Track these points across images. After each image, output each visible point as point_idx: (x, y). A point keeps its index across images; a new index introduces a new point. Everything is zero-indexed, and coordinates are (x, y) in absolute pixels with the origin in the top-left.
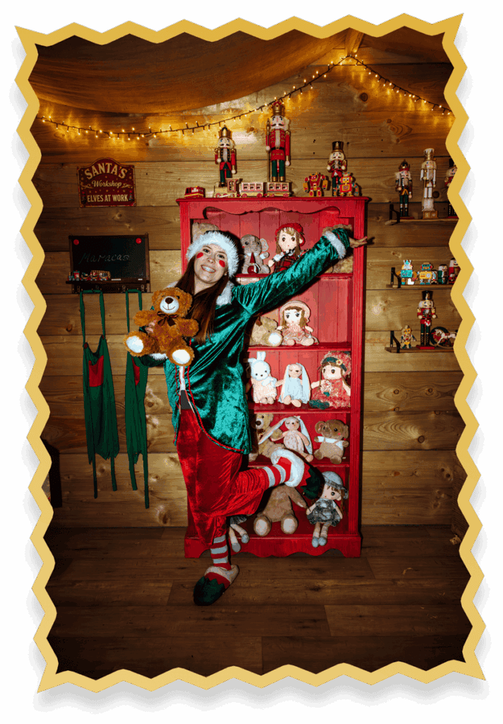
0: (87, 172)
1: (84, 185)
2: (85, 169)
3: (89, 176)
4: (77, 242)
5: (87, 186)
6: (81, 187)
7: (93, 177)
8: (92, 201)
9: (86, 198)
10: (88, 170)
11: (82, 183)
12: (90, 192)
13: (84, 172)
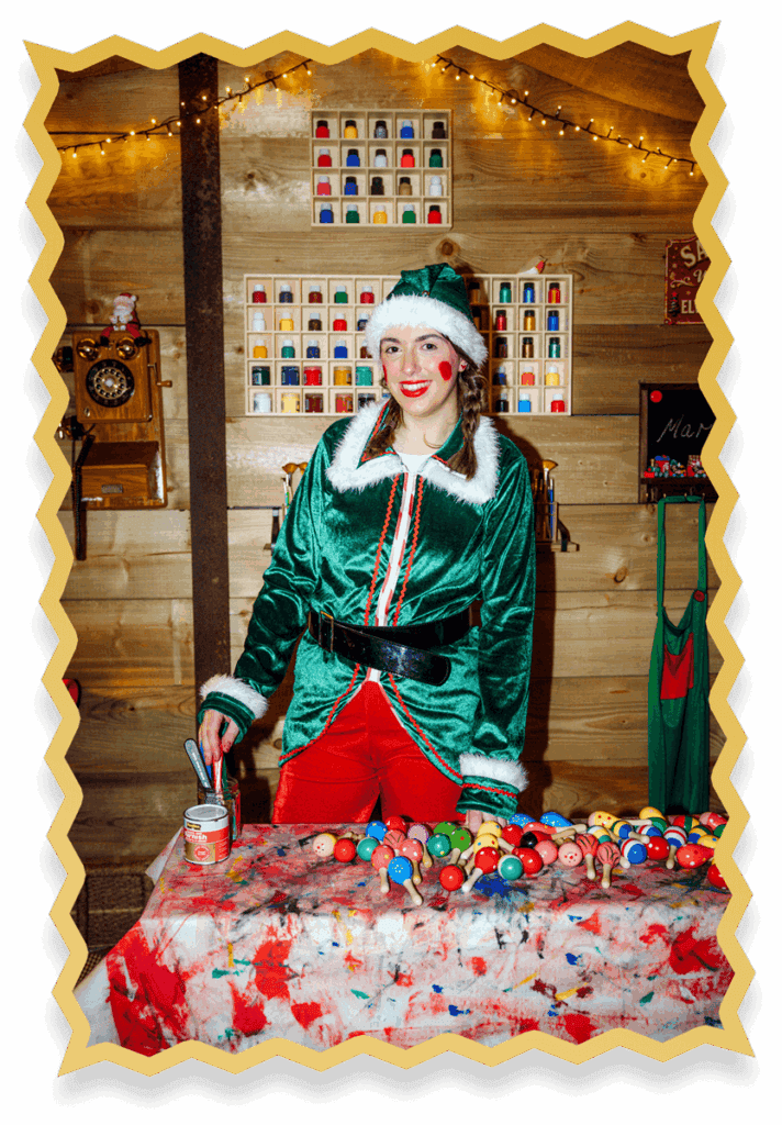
0: (686, 251)
1: (676, 278)
2: (681, 245)
3: (690, 261)
4: (657, 397)
5: (682, 282)
6: (670, 281)
7: (697, 263)
8: (690, 312)
9: (678, 305)
10: (687, 247)
11: (672, 275)
12: (688, 293)
13: (678, 252)
